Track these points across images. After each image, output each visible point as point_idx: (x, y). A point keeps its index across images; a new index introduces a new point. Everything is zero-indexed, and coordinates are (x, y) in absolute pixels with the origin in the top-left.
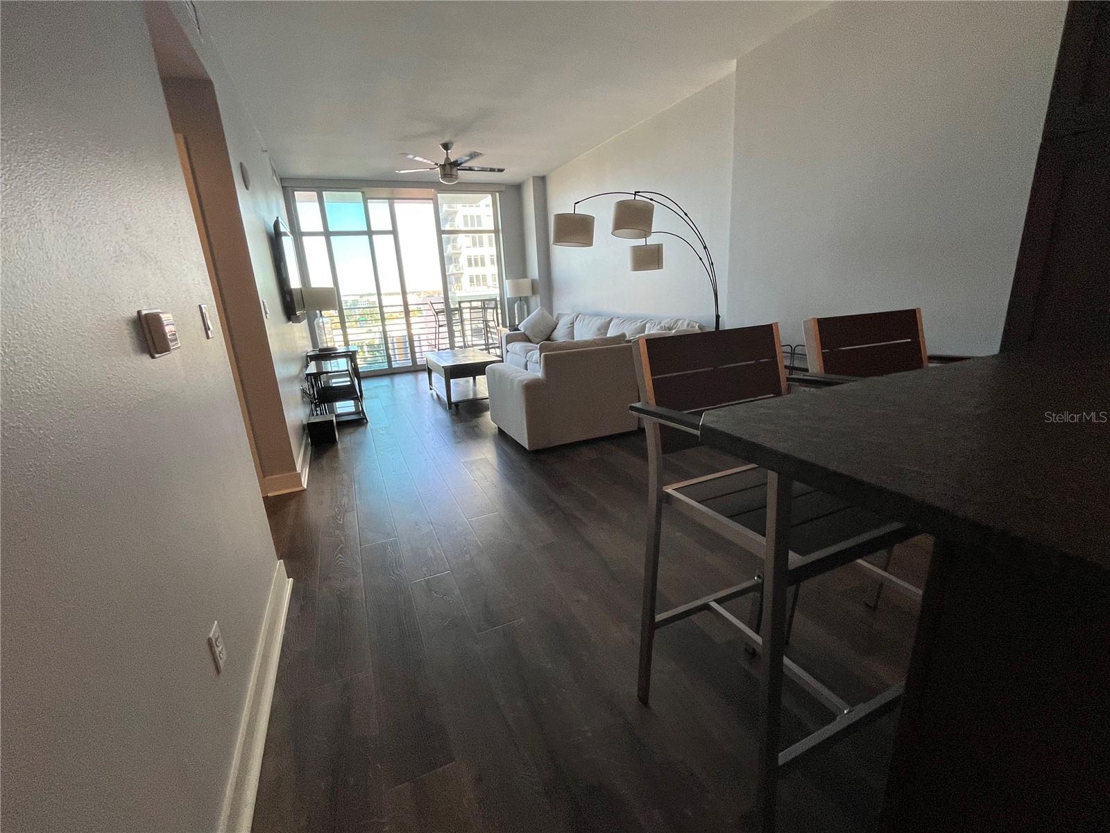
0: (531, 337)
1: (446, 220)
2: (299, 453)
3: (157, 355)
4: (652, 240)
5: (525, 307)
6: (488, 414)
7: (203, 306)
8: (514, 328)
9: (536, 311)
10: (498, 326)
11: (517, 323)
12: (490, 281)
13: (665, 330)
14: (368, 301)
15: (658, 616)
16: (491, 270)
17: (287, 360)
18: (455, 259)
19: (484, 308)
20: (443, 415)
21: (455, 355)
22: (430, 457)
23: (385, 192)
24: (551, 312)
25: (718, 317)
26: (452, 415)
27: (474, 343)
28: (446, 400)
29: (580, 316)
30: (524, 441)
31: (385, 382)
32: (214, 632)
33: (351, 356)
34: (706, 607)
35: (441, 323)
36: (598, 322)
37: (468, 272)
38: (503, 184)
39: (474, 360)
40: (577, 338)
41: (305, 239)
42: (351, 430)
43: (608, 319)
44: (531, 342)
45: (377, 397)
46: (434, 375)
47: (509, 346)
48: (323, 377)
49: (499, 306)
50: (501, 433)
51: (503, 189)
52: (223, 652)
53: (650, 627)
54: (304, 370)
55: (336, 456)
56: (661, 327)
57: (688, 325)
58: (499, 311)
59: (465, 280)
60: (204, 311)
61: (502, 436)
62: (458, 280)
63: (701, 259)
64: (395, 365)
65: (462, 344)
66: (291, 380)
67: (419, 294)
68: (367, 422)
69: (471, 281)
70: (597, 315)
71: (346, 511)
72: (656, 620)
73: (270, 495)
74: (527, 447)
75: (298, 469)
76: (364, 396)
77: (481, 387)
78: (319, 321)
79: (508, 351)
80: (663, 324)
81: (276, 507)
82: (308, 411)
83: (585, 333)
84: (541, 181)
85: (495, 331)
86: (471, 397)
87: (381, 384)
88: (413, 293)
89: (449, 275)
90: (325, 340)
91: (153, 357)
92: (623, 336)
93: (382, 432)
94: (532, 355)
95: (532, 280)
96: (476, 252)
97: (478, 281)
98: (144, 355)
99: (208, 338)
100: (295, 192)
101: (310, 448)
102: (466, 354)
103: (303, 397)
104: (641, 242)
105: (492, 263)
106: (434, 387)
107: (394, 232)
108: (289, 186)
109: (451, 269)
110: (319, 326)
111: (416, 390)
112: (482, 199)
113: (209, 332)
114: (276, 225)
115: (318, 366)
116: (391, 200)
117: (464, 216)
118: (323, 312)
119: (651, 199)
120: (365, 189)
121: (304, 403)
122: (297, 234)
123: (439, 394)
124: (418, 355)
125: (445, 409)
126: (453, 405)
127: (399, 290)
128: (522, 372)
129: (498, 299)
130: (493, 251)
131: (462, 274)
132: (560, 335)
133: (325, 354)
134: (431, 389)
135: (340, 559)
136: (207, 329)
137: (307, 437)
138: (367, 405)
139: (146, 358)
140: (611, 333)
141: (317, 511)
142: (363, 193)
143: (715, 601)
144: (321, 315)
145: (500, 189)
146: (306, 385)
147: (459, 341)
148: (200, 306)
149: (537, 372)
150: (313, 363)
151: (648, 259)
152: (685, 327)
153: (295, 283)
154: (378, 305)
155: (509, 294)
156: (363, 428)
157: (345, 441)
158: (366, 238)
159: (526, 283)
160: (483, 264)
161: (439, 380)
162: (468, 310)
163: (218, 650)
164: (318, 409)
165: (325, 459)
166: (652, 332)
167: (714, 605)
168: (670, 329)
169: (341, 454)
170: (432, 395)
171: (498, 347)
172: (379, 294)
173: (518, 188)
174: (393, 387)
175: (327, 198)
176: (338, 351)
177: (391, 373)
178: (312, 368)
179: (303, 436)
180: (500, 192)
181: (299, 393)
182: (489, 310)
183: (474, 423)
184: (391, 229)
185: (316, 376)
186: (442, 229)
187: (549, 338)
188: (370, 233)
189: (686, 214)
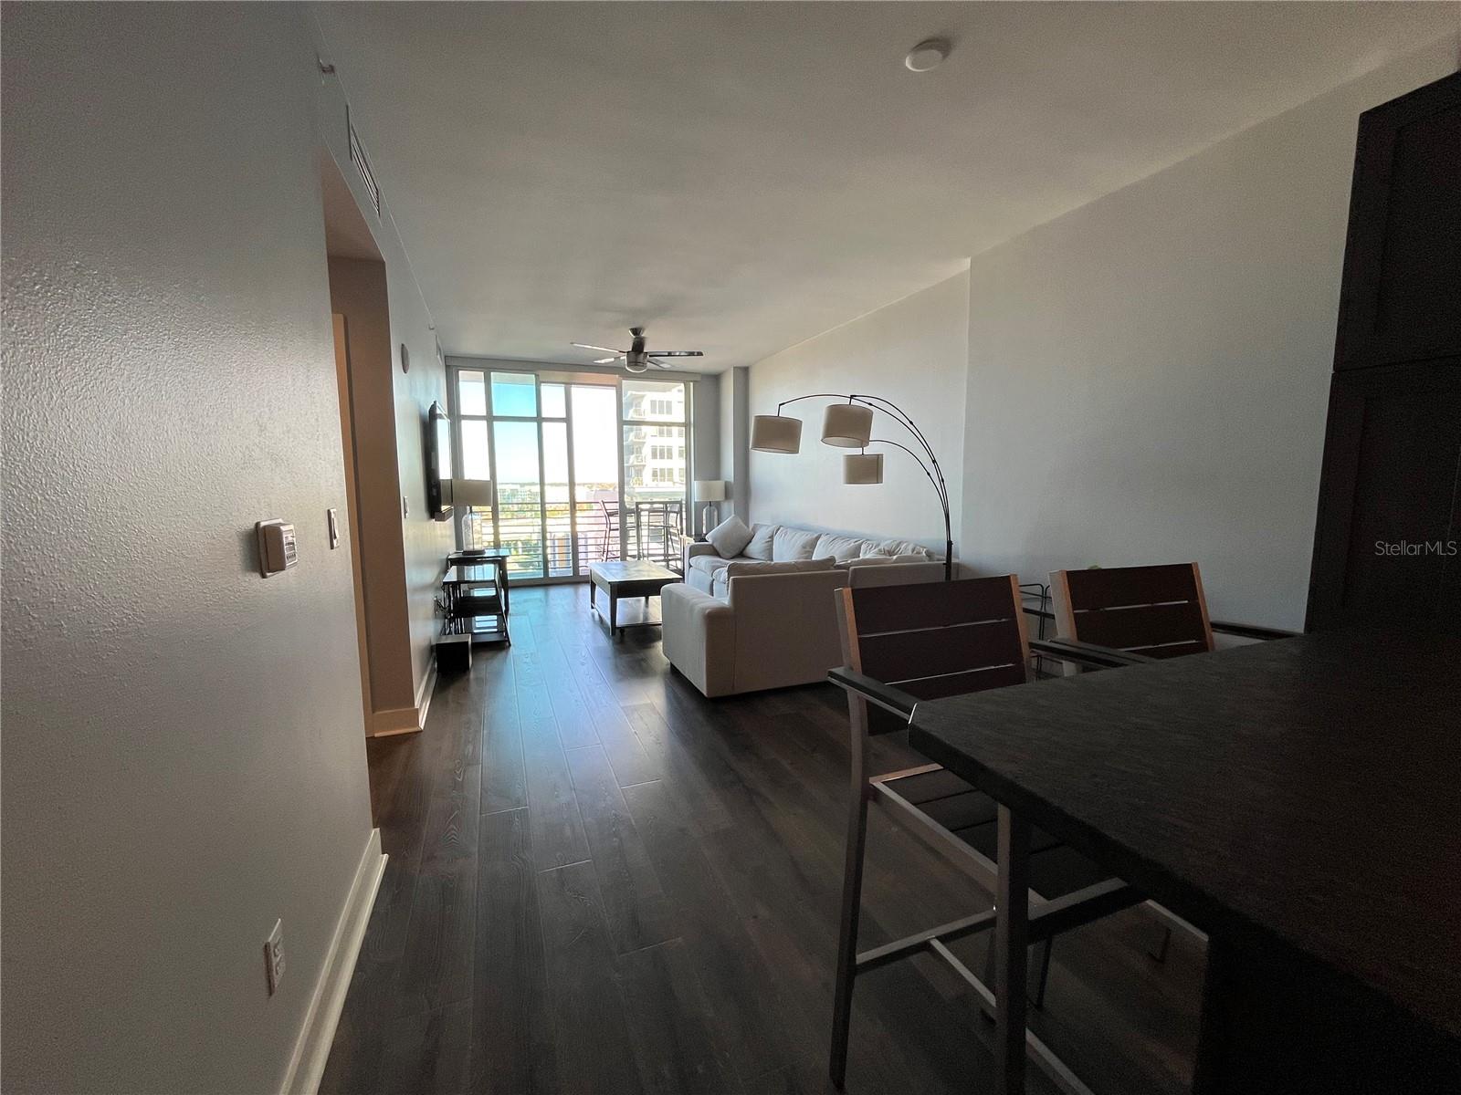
0: (720, 552)
1: (630, 405)
2: (422, 679)
3: (268, 574)
4: (870, 450)
5: (716, 513)
6: (660, 645)
7: (332, 511)
8: (700, 537)
9: (729, 519)
10: (682, 534)
11: (704, 532)
12: (676, 477)
13: (884, 554)
14: (530, 491)
15: (860, 955)
16: (678, 464)
17: (421, 564)
18: (637, 449)
19: (666, 512)
20: (603, 642)
21: (625, 568)
22: (582, 697)
23: (563, 376)
24: (746, 522)
25: (950, 544)
26: (615, 643)
27: (651, 552)
28: (609, 623)
29: (781, 528)
30: (702, 685)
31: (538, 594)
32: (275, 936)
33: (500, 562)
34: (926, 946)
35: (613, 526)
36: (802, 538)
37: (652, 464)
38: (699, 373)
39: (649, 576)
40: (777, 560)
41: (464, 423)
42: (488, 655)
43: (816, 535)
44: (720, 557)
45: (525, 613)
46: (598, 589)
47: (693, 560)
48: (464, 587)
49: (684, 509)
50: (674, 672)
51: (699, 379)
52: (281, 964)
53: (849, 971)
54: (442, 576)
55: (466, 689)
56: (880, 550)
57: (913, 551)
58: (684, 514)
59: (647, 474)
60: (333, 516)
61: (675, 675)
62: (639, 472)
63: (929, 474)
64: (552, 574)
65: (635, 553)
66: (424, 588)
67: (590, 486)
68: (510, 645)
69: (655, 474)
70: (801, 529)
71: (469, 764)
72: (858, 962)
73: (376, 735)
74: (705, 694)
75: (417, 704)
76: (510, 611)
77: (654, 609)
78: (467, 518)
79: (690, 566)
80: (881, 547)
81: (381, 751)
82: (440, 627)
83: (786, 553)
84: (744, 373)
85: (677, 539)
86: (641, 621)
87: (532, 597)
88: (584, 484)
89: (629, 467)
90: (472, 542)
91: (264, 576)
92: (832, 560)
93: (525, 660)
94: (720, 573)
95: (726, 482)
96: (663, 442)
97: (662, 475)
98: (254, 574)
99: (332, 547)
100: (460, 372)
101: (435, 675)
102: (640, 568)
103: (436, 610)
104: (858, 451)
105: (681, 455)
106: (596, 606)
107: (568, 420)
108: (453, 365)
109: (631, 460)
110: (467, 525)
111: (575, 607)
112: (674, 387)
113: (335, 541)
114: (433, 408)
115: (460, 573)
116: (568, 384)
117: (652, 401)
118: (473, 507)
119: (870, 404)
120: (540, 373)
121: (436, 617)
122: (455, 417)
123: (602, 615)
124: (581, 563)
125: (606, 633)
126: (617, 631)
127: (566, 480)
128: (704, 597)
129: (684, 502)
130: (682, 441)
131: (645, 466)
132: (755, 548)
133: (470, 558)
134: (592, 608)
135: (453, 832)
136: (332, 536)
137: (434, 663)
138: (512, 624)
139: (256, 577)
140: (818, 555)
141: (433, 761)
142: (537, 376)
143: (937, 938)
144: (471, 512)
145: (695, 379)
146: (442, 595)
147: (632, 549)
148: (329, 511)
149: (723, 599)
150: (454, 568)
151: (866, 470)
152: (909, 553)
153: (445, 473)
154: (539, 501)
155: (696, 497)
156: (504, 653)
157: (479, 668)
158: (535, 425)
159: (719, 485)
160: (670, 457)
161: (603, 597)
162: (647, 513)
163: (275, 961)
164: (452, 625)
165: (451, 691)
166: (867, 557)
167: (937, 944)
168: (891, 553)
169: (473, 687)
170: (593, 616)
171: (679, 559)
172: (542, 483)
173: (716, 378)
174: (546, 602)
175: (495, 379)
176: (485, 555)
177: (546, 583)
178: (452, 575)
179: (429, 661)
180: (694, 382)
181: (431, 607)
182: (671, 514)
183: (642, 655)
184: (564, 416)
185: (456, 585)
186: (624, 419)
187: (742, 554)
188: (539, 420)
189: (911, 423)
